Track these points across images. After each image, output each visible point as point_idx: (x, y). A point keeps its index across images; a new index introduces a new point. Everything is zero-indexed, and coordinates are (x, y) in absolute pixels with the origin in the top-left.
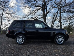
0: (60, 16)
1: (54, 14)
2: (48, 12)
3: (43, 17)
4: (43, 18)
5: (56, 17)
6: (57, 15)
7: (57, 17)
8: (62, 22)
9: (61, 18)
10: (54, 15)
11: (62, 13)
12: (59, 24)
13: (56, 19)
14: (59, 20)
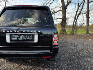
0: (88, 7)
1: (79, 4)
2: (70, 2)
3: (62, 9)
5: (82, 8)
6: (83, 6)
8: (89, 16)
10: (79, 6)
11: (90, 2)
12: (86, 19)
13: (82, 12)
14: (85, 14)
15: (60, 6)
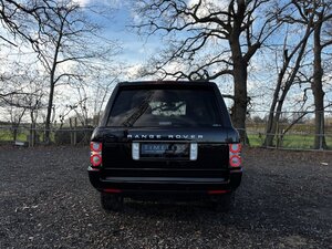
1: (286, 52)
2: (258, 45)
3: (231, 68)
4: (229, 72)
5: (298, 66)
6: (299, 59)
7: (300, 69)
8: (324, 89)
9: (319, 73)
10: (288, 59)
12: (311, 99)
13: (298, 74)
14: (309, 81)
15: (227, 56)
